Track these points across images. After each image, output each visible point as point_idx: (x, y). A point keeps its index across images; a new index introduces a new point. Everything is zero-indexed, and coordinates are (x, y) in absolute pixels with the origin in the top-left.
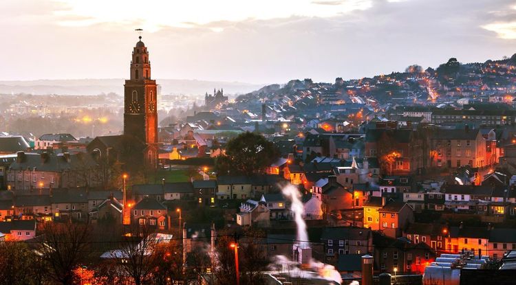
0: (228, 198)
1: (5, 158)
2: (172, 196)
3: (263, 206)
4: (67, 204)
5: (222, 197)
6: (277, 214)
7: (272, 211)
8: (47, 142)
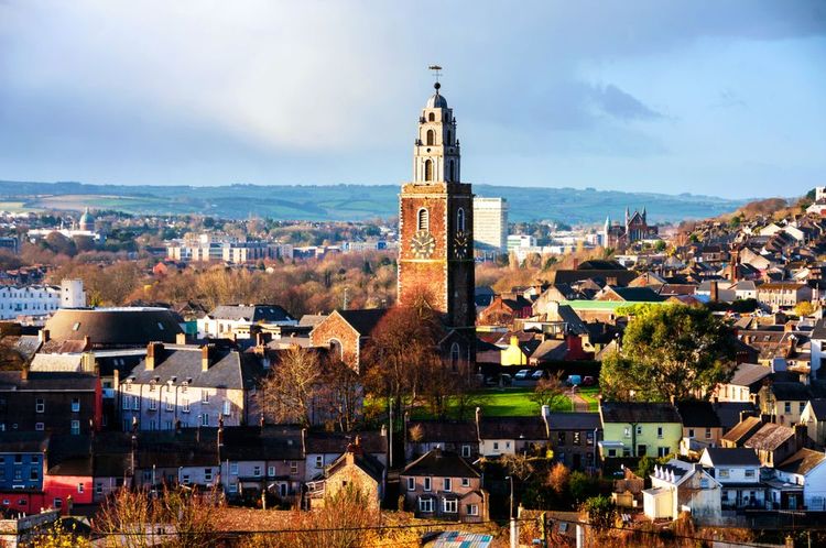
0: (626, 453)
1: (118, 358)
2: (496, 446)
3: (705, 475)
4: (256, 464)
5: (612, 452)
6: (739, 494)
7: (727, 486)
8: (225, 323)
